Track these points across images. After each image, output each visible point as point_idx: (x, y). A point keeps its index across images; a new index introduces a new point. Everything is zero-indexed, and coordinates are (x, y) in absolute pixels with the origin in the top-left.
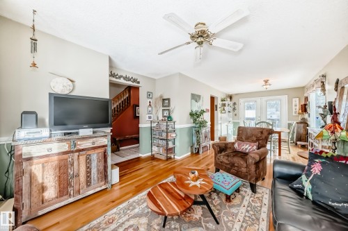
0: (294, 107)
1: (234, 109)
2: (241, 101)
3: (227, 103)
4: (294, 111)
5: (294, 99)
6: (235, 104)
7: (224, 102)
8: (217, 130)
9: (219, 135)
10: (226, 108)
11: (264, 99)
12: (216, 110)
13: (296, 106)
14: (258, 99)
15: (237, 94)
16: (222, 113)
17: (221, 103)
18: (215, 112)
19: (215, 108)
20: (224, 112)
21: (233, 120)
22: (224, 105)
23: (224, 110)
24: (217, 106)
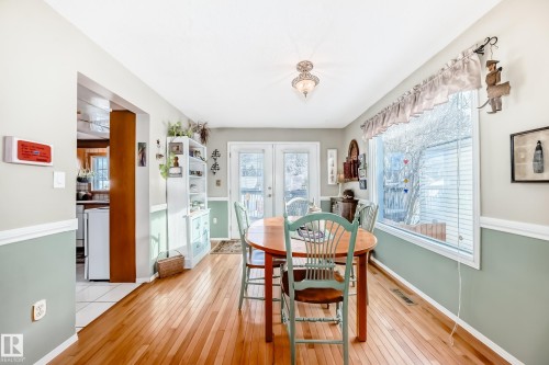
0: (330, 168)
1: (215, 167)
2: (233, 147)
3: (185, 141)
4: (330, 175)
5: (329, 151)
6: (216, 154)
7: (177, 140)
8: (148, 238)
9: (154, 257)
10: (184, 159)
11: (281, 146)
12: (142, 163)
13: (332, 165)
14: (267, 146)
15: (221, 129)
16: (167, 174)
17: (166, 140)
18: (138, 169)
19: (137, 158)
20: (174, 170)
21: (209, 196)
22: (176, 149)
23: (177, 165)
24: (142, 147)
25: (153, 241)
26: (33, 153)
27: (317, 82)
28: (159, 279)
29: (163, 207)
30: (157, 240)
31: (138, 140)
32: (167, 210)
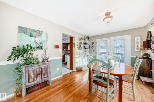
0: (136, 44)
2: (97, 41)
3: (83, 41)
4: (136, 47)
5: (136, 38)
6: (93, 43)
7: (81, 41)
8: (75, 62)
9: (76, 66)
10: (82, 45)
11: (113, 38)
13: (138, 43)
14: (108, 39)
15: (94, 36)
16: (79, 49)
17: (79, 41)
18: (74, 48)
19: (73, 46)
20: (80, 48)
21: (90, 54)
22: (81, 43)
23: (81, 47)
24: (74, 43)
25: (76, 63)
26: (57, 47)
27: (112, 17)
28: (77, 71)
29: (78, 56)
30: (77, 63)
31: (74, 42)
32: (79, 57)
